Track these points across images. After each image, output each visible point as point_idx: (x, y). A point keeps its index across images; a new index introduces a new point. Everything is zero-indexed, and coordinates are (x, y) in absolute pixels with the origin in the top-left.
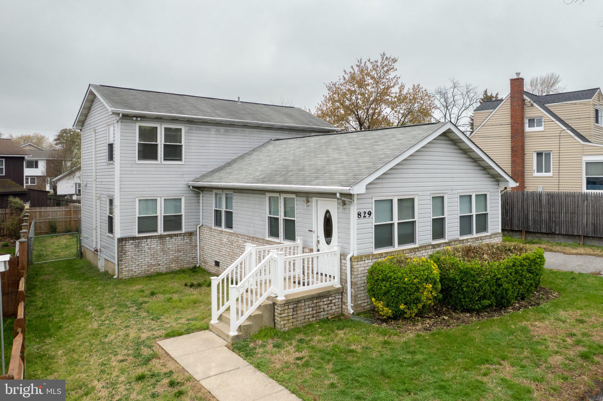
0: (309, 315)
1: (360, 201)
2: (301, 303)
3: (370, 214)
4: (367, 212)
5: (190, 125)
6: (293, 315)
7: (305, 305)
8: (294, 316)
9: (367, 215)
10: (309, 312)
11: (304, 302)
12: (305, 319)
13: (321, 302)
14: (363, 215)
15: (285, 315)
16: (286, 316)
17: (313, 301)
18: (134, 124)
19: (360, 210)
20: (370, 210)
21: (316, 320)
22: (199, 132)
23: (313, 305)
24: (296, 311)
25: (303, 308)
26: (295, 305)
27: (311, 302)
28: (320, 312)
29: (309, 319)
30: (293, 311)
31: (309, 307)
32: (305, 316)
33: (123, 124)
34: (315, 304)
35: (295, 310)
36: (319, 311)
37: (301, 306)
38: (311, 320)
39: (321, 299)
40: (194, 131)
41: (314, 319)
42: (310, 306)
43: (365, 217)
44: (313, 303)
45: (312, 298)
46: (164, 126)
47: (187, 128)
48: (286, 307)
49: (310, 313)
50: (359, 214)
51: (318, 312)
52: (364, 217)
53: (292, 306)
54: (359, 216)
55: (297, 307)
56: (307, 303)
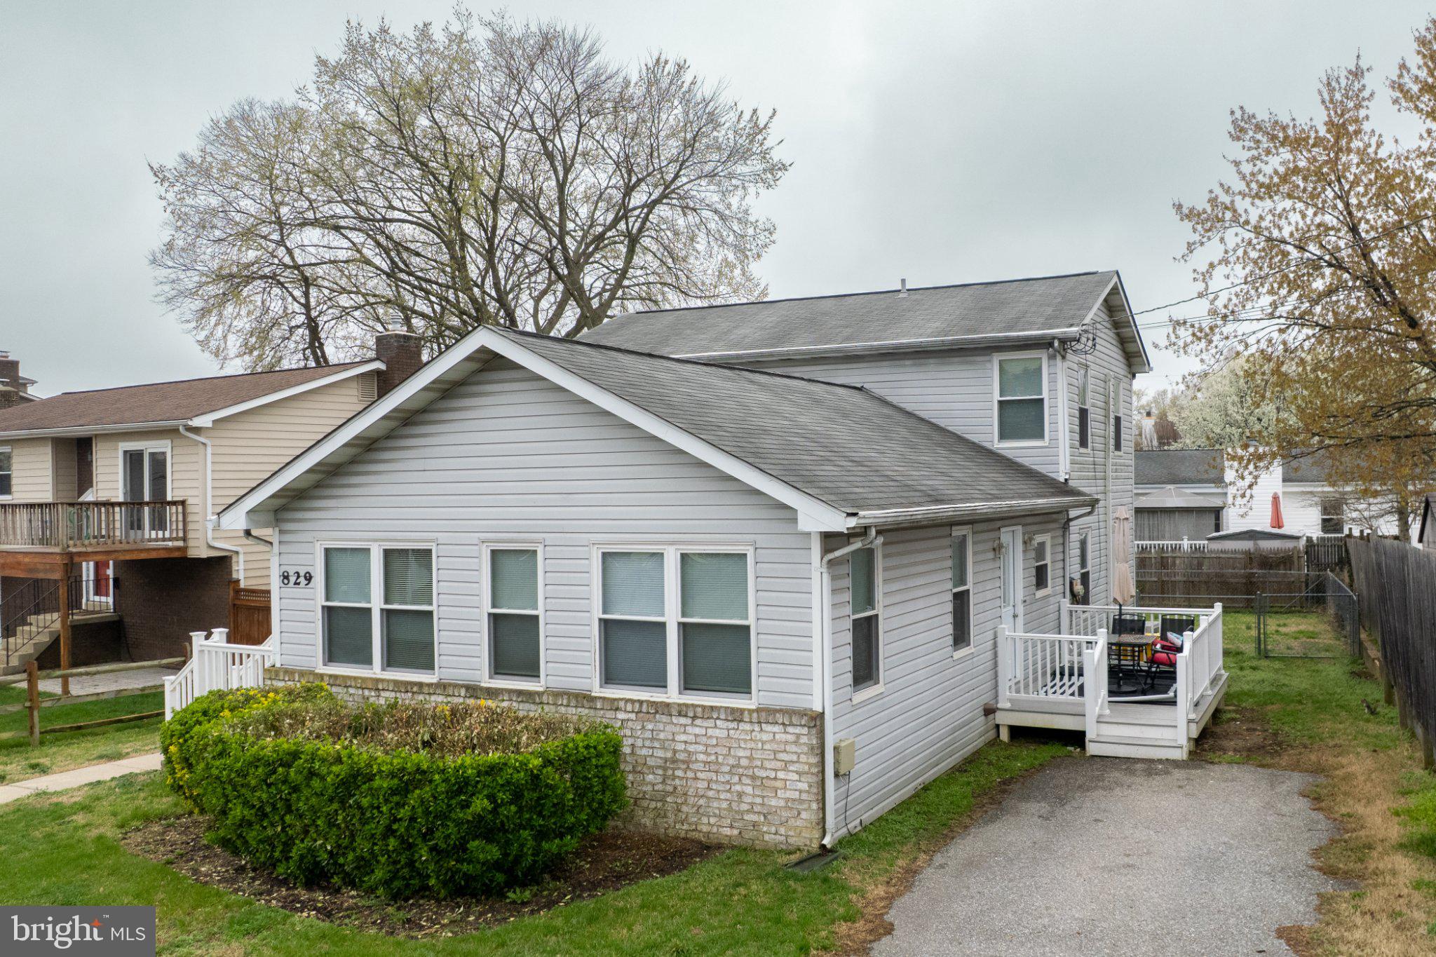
1: (284, 548)
3: (309, 578)
4: (302, 574)
9: (302, 580)
14: (293, 579)
19: (284, 568)
20: (309, 569)
43: (299, 584)
50: (286, 577)
52: (295, 584)
54: (286, 581)
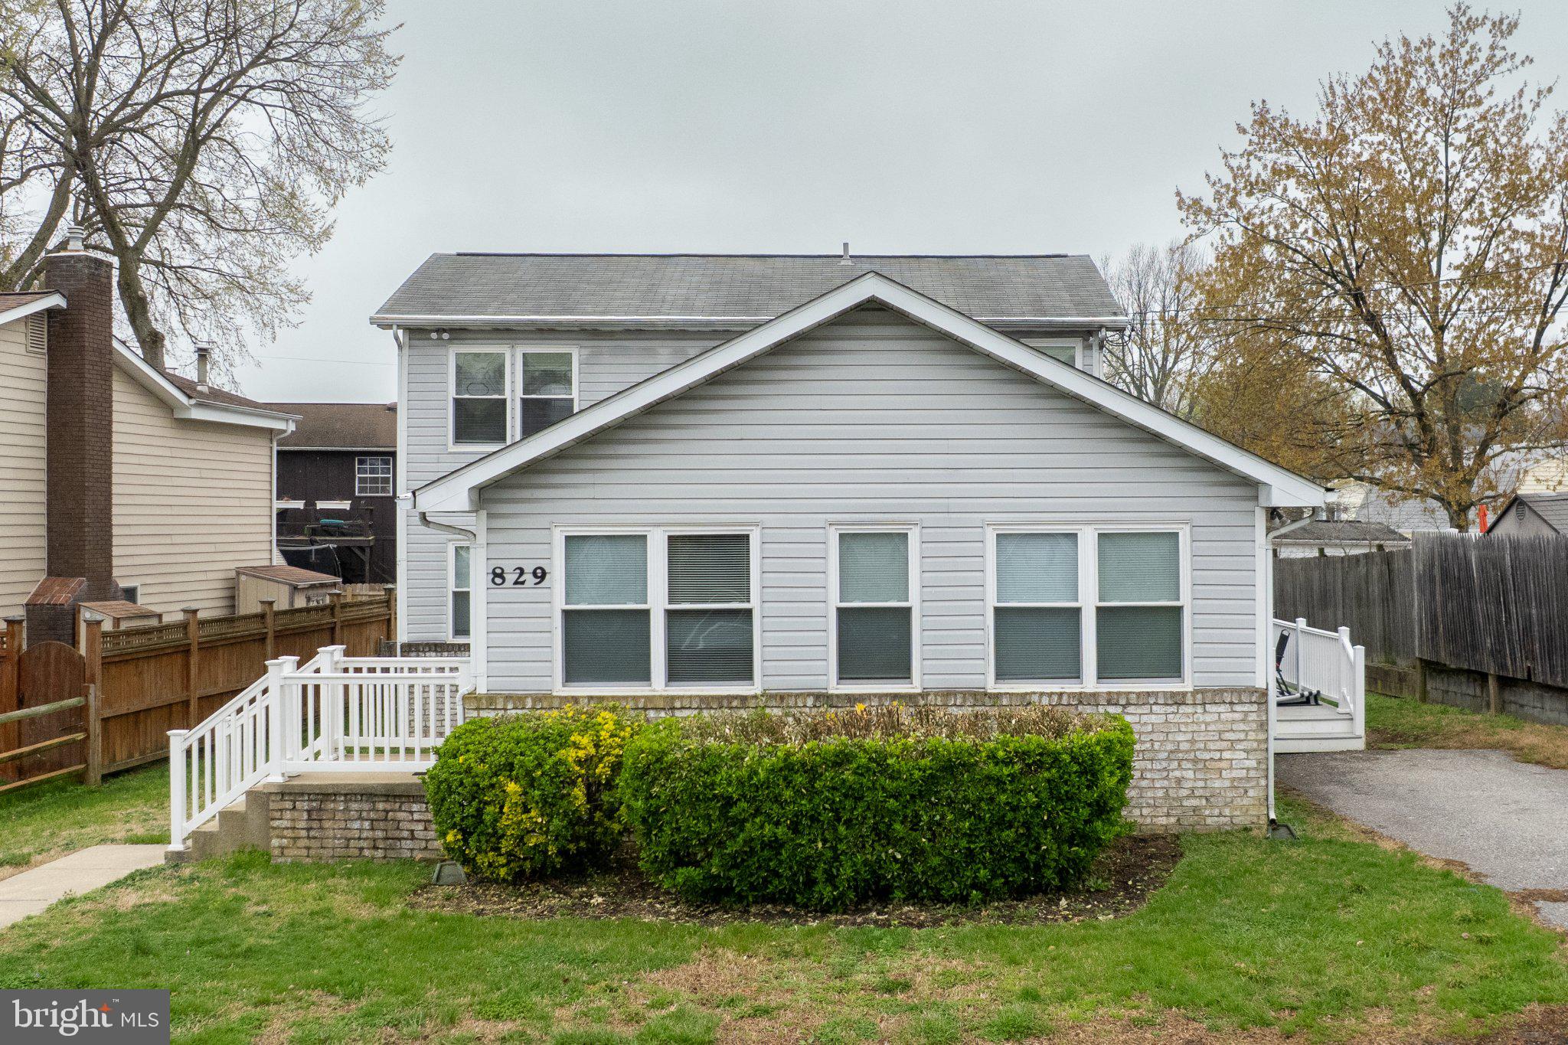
0: (360, 839)
1: (497, 538)
2: (334, 801)
3: (541, 575)
4: (528, 570)
5: (596, 343)
6: (308, 829)
7: (347, 810)
8: (312, 833)
9: (528, 578)
10: (361, 830)
11: (346, 801)
12: (347, 847)
13: (400, 810)
14: (511, 578)
15: (285, 823)
16: (287, 828)
17: (374, 803)
18: (441, 351)
19: (499, 563)
20: (545, 564)
21: (385, 857)
22: (621, 359)
23: (372, 815)
24: (320, 820)
25: (339, 816)
26: (314, 804)
27: (366, 806)
28: (399, 839)
29: (361, 849)
30: (310, 819)
31: (361, 818)
32: (348, 840)
33: (415, 352)
34: (382, 815)
35: (314, 817)
36: (397, 834)
37: (335, 811)
38: (366, 853)
39: (402, 803)
40: (606, 359)
41: (380, 853)
42: (364, 814)
43: (523, 583)
44: (374, 809)
45: (368, 794)
46: (521, 349)
47: (585, 352)
48: (288, 805)
49: (365, 835)
50: (498, 575)
51: (390, 835)
52: (516, 583)
53: (306, 805)
54: (498, 580)
55: (320, 810)
56: (354, 806)
